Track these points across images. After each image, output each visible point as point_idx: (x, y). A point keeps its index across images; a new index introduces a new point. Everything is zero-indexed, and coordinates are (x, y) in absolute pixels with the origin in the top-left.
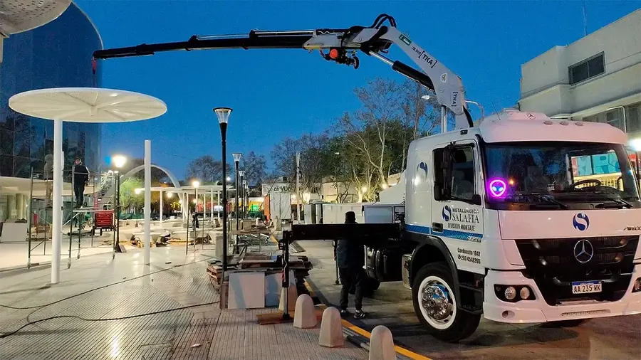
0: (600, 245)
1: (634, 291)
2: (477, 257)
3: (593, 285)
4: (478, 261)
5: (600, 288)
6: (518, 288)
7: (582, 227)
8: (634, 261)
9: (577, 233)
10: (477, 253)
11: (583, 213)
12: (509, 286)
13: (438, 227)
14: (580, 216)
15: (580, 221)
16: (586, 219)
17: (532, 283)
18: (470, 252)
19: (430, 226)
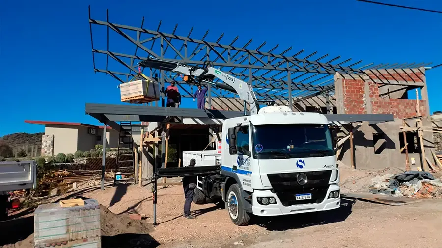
0: (311, 175)
1: (329, 198)
2: (250, 183)
3: (307, 196)
4: (250, 185)
5: (311, 197)
6: (269, 198)
7: (301, 167)
8: (329, 183)
9: (299, 170)
10: (250, 182)
11: (302, 159)
12: (264, 197)
13: (235, 167)
14: (300, 161)
15: (300, 163)
16: (304, 162)
17: (275, 195)
18: (247, 181)
19: (232, 167)
